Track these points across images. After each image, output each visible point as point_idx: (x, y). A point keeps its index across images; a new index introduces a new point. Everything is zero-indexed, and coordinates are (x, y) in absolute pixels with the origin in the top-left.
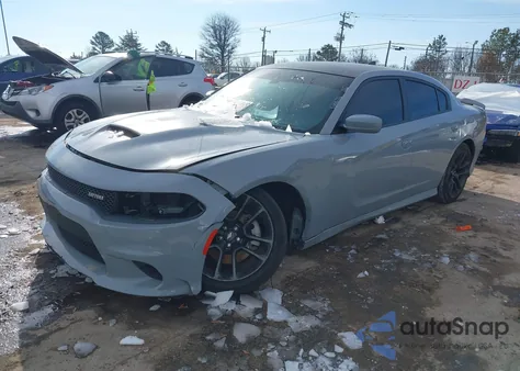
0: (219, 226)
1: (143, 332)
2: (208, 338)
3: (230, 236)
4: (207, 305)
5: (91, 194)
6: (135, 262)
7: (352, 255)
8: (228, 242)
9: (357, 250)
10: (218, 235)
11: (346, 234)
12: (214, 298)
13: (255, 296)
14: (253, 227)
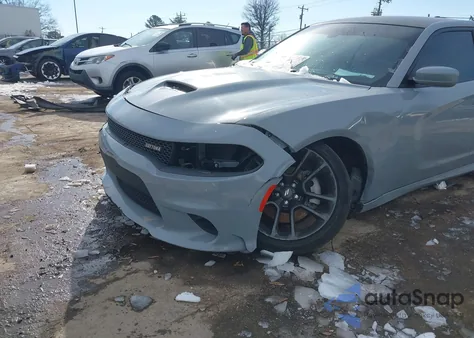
0: (276, 182)
1: (197, 288)
2: (268, 300)
3: (287, 193)
4: (263, 264)
5: (148, 146)
6: (191, 215)
7: (416, 221)
8: (286, 199)
9: (421, 217)
10: (275, 192)
11: (405, 199)
12: (271, 258)
13: (313, 259)
14: (313, 184)
